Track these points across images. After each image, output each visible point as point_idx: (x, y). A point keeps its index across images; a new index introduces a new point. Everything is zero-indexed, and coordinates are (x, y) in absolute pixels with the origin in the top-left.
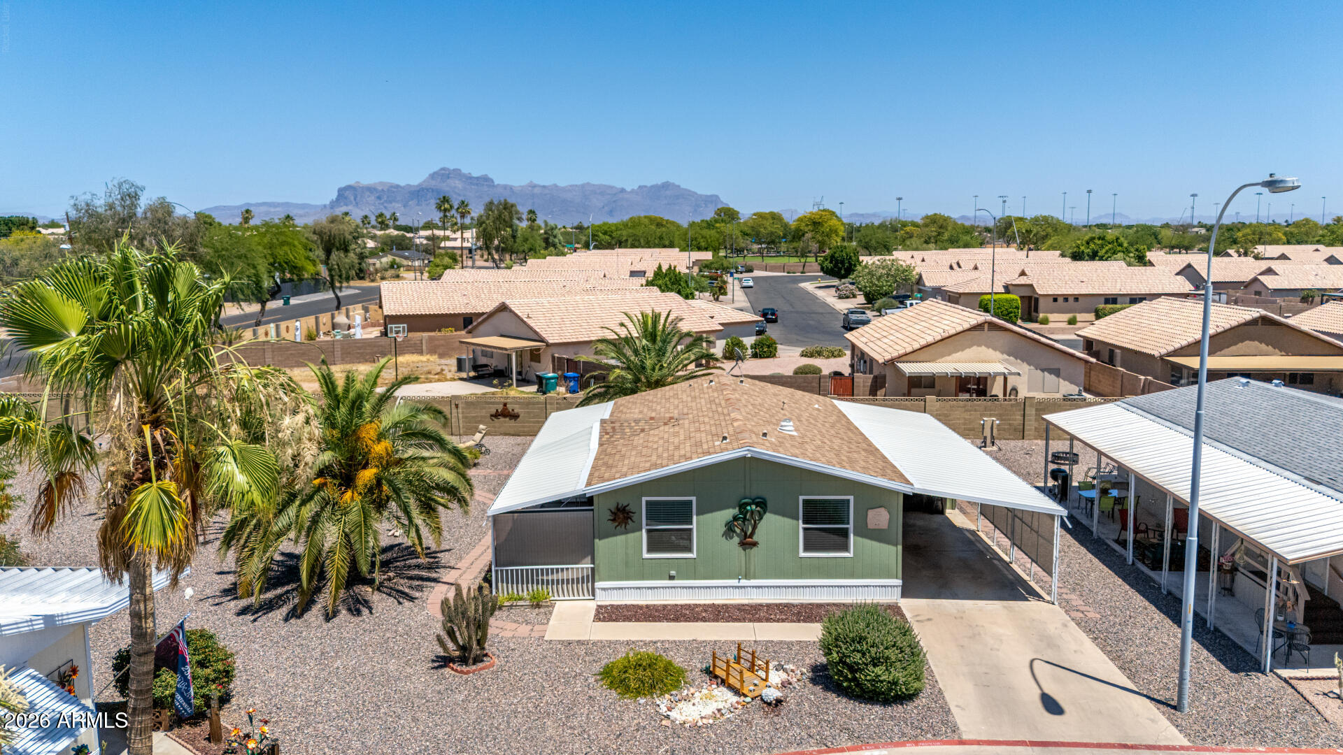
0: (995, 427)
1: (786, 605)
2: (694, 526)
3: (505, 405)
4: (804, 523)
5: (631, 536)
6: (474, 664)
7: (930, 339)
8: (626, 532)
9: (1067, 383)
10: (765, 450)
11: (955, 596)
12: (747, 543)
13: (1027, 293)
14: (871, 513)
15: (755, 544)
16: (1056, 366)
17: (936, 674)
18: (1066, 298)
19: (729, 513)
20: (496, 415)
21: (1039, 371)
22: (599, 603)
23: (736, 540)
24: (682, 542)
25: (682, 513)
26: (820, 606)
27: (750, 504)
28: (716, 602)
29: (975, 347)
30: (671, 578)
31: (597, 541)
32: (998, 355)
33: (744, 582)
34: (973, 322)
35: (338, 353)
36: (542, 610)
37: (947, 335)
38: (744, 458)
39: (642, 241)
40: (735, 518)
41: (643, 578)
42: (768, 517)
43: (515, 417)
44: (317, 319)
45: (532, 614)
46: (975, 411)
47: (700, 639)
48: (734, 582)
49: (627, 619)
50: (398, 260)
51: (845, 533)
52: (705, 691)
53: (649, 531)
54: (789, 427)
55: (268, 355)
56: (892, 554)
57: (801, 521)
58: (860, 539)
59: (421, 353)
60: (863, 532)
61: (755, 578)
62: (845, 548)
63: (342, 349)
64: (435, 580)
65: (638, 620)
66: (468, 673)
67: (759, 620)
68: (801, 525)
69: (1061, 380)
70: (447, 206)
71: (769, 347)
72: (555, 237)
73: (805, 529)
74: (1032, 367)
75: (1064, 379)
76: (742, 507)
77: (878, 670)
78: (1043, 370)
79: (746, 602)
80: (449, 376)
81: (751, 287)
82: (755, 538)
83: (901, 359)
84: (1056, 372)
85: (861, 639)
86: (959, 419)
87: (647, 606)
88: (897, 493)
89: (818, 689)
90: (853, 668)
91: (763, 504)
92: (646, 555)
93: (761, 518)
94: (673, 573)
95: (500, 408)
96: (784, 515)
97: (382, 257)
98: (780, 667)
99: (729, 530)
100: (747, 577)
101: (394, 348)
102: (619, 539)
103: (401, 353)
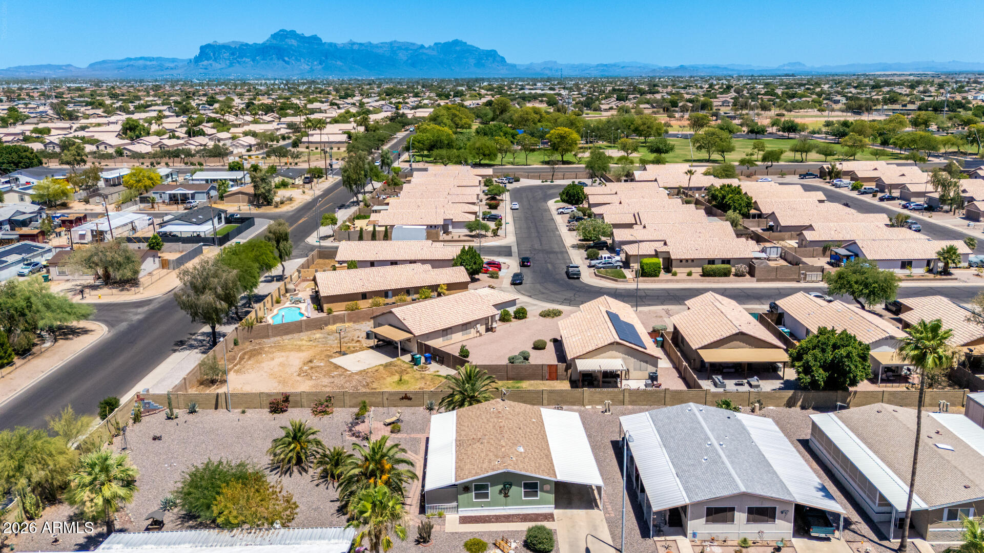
1: (518, 515)
2: (489, 491)
3: (406, 394)
5: (469, 494)
6: (427, 543)
7: (591, 349)
9: (650, 367)
10: (511, 470)
12: (506, 496)
13: (666, 256)
14: (545, 486)
15: (509, 496)
16: (646, 360)
17: (559, 542)
18: (687, 260)
19: (501, 486)
20: (402, 398)
22: (461, 516)
23: (503, 495)
24: (486, 496)
25: (485, 487)
26: (528, 514)
27: (506, 484)
28: (497, 514)
29: (610, 352)
30: (482, 507)
31: (458, 496)
32: (621, 355)
33: (505, 508)
34: (610, 342)
35: (303, 327)
36: (442, 519)
37: (598, 347)
38: (504, 472)
40: (502, 488)
41: (474, 507)
42: (513, 487)
43: (410, 399)
44: (279, 289)
45: (440, 521)
47: (493, 530)
48: (503, 508)
49: (469, 522)
50: (286, 179)
51: (537, 492)
52: (493, 551)
53: (475, 493)
54: (521, 450)
56: (552, 497)
58: (541, 493)
59: (344, 322)
60: (542, 490)
61: (509, 506)
62: (537, 496)
63: (306, 324)
65: (472, 523)
66: (426, 546)
67: (510, 522)
68: (523, 490)
69: (648, 365)
71: (523, 313)
74: (635, 360)
76: (504, 485)
77: (540, 545)
78: (640, 361)
79: (506, 513)
82: (509, 494)
83: (577, 359)
85: (536, 537)
87: (475, 516)
88: (552, 481)
89: (525, 549)
90: (534, 544)
91: (511, 485)
92: (474, 500)
93: (510, 488)
94: (483, 505)
95: (404, 395)
96: (517, 487)
98: (515, 541)
99: (500, 492)
100: (506, 506)
101: (331, 321)
102: (465, 495)
103: (334, 323)
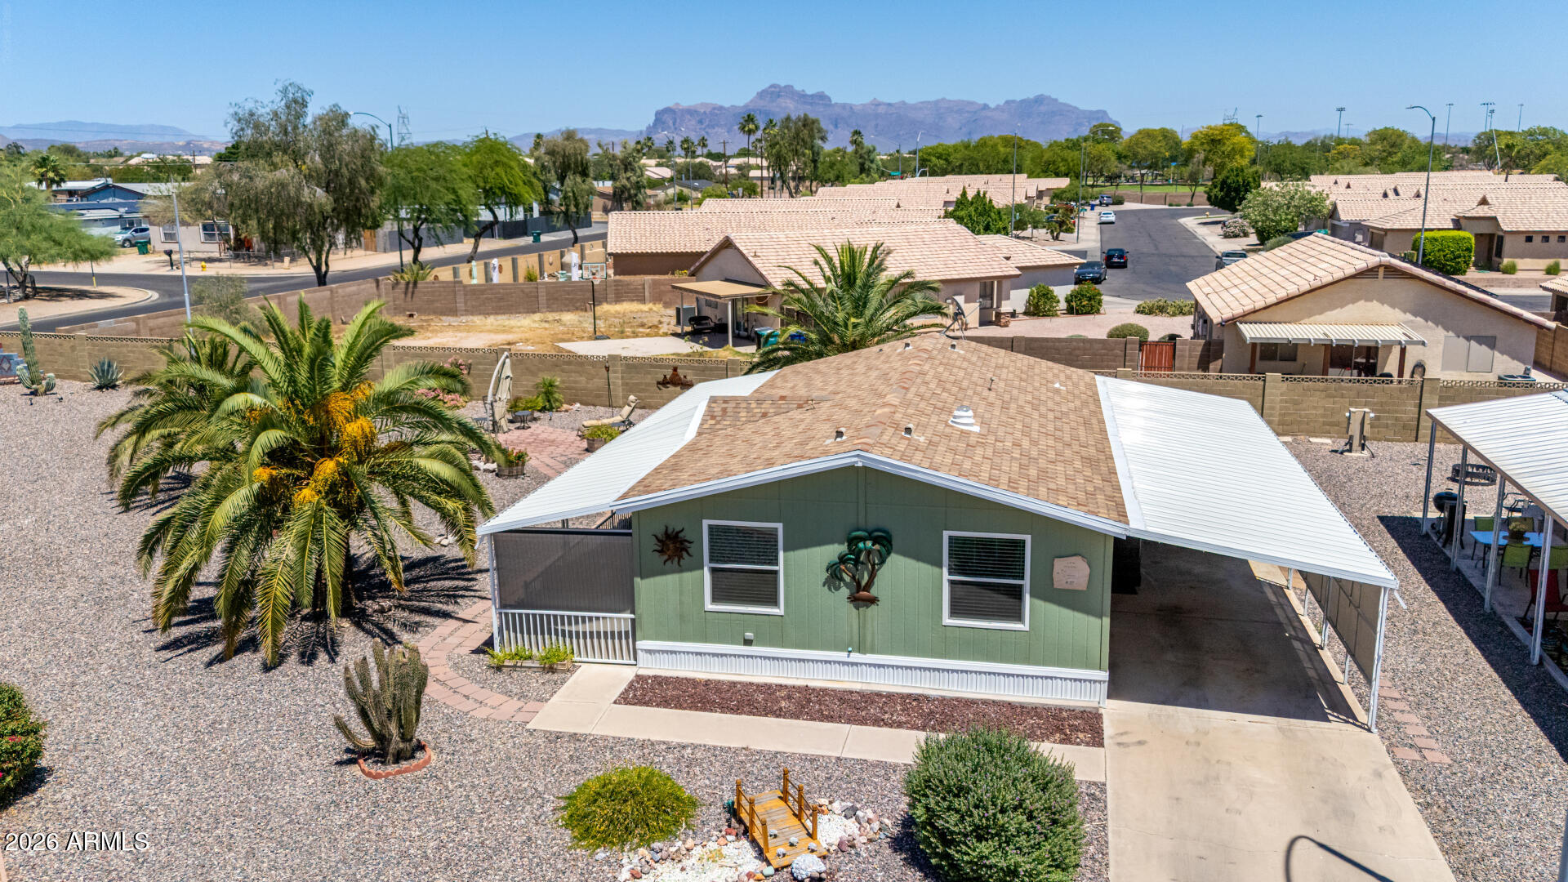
0: (1367, 421)
1: (917, 698)
2: (781, 568)
3: (675, 369)
4: (950, 574)
5: (687, 576)
6: (396, 761)
7: (1292, 290)
8: (681, 570)
9: (1506, 357)
10: (885, 458)
11: (1202, 703)
12: (862, 598)
13: (1485, 229)
14: (1059, 564)
15: (873, 601)
16: (1489, 333)
17: (1111, 851)
18: (1546, 236)
19: (834, 551)
20: (664, 383)
21: (1462, 339)
22: (641, 672)
23: (845, 592)
24: (763, 590)
25: (765, 548)
26: (969, 703)
27: (863, 539)
28: (812, 684)
29: (1362, 303)
30: (748, 642)
31: (637, 580)
32: (1398, 314)
33: (856, 657)
34: (1361, 265)
35: (543, 299)
36: (555, 677)
37: (1319, 284)
38: (851, 469)
39: (981, 165)
40: (842, 559)
41: (705, 639)
42: (894, 560)
43: (687, 386)
44: (540, 257)
45: (536, 681)
46: (1342, 396)
47: (754, 747)
48: (841, 656)
49: (665, 703)
50: (686, 191)
51: (1016, 593)
52: (712, 845)
53: (714, 571)
54: (966, 420)
55: (460, 299)
56: (1095, 630)
57: (945, 570)
58: (1039, 603)
59: (643, 300)
60: (1049, 593)
61: (873, 651)
62: (1018, 616)
63: (548, 293)
64: (446, 615)
65: (679, 706)
66: (377, 777)
67: (863, 722)
68: (946, 576)
69: (1497, 354)
70: (751, 126)
71: (1090, 299)
72: (872, 162)
73: (952, 582)
74: (1451, 334)
75: (1502, 353)
76: (852, 542)
77: (984, 848)
78: (1468, 339)
79: (857, 687)
80: (664, 329)
81: (1112, 223)
82: (874, 592)
83: (1246, 318)
84: (1491, 342)
85: (961, 791)
86: (1315, 408)
87: (707, 683)
88: (1101, 536)
89: (899, 858)
90: (945, 837)
91: (885, 542)
92: (710, 606)
93: (882, 562)
94: (749, 635)
95: (669, 373)
96: (918, 557)
97: (668, 188)
98: (850, 813)
99: (834, 575)
100: (861, 649)
101: (611, 296)
102: (670, 581)
103: (618, 299)
